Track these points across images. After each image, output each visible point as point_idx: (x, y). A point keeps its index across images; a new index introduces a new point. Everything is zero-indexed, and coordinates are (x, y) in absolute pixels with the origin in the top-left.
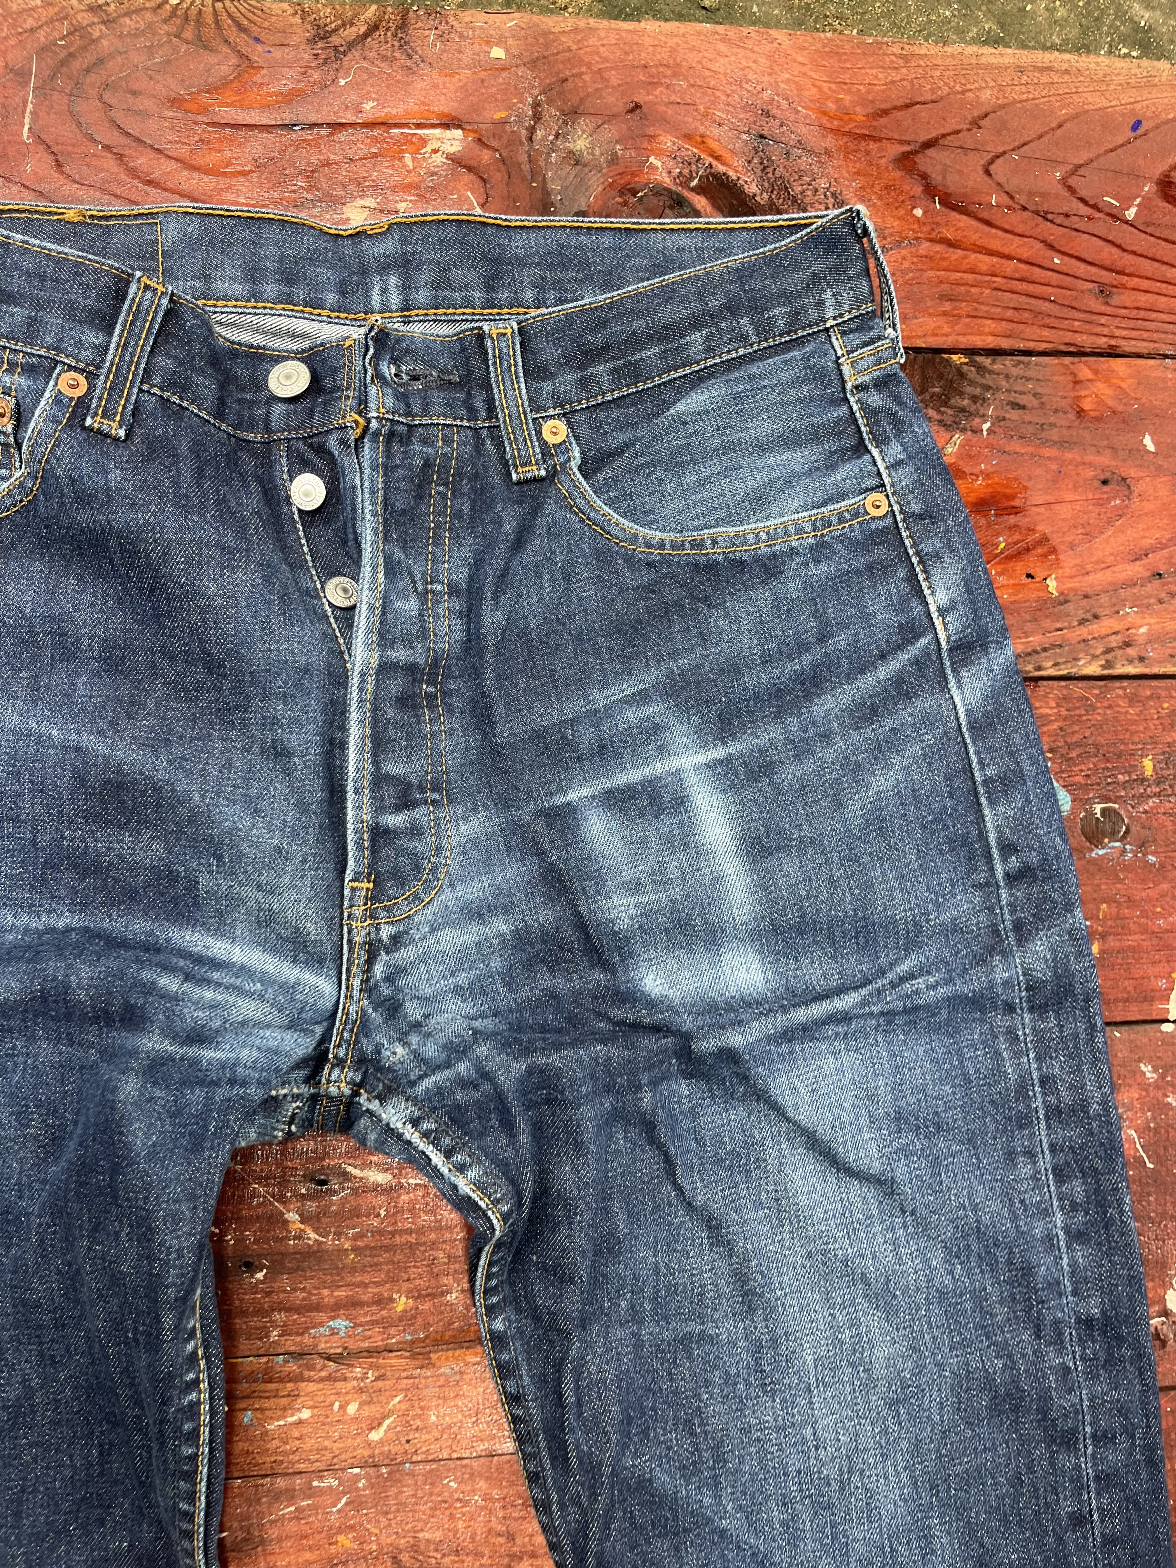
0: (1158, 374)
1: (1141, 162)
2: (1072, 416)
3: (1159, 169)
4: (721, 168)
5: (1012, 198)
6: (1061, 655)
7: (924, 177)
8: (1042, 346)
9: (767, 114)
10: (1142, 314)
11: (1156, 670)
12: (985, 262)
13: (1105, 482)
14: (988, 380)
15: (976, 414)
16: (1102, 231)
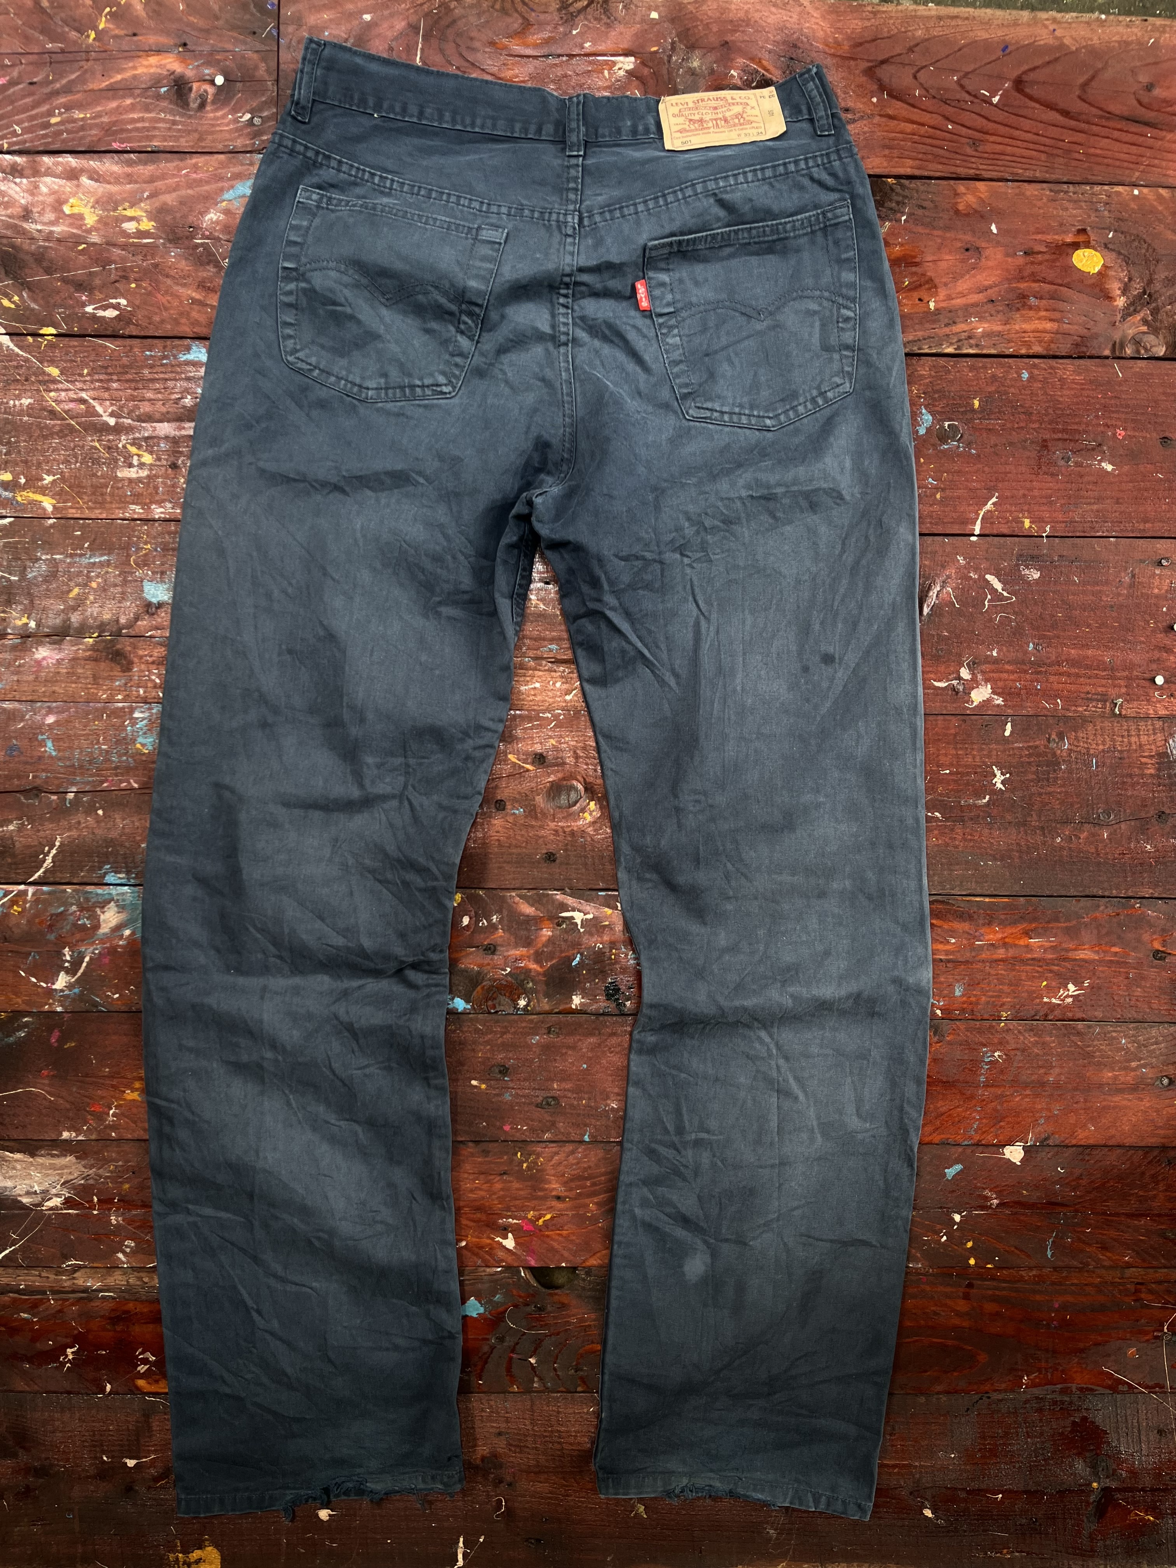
0: (1003, 190)
1: (1005, 70)
2: (952, 213)
3: (1015, 74)
4: (769, 76)
5: (928, 91)
6: (933, 342)
7: (879, 80)
8: (938, 174)
9: (795, 46)
10: (997, 156)
11: (985, 352)
12: (910, 127)
13: (967, 250)
14: (906, 192)
15: (899, 212)
16: (978, 110)
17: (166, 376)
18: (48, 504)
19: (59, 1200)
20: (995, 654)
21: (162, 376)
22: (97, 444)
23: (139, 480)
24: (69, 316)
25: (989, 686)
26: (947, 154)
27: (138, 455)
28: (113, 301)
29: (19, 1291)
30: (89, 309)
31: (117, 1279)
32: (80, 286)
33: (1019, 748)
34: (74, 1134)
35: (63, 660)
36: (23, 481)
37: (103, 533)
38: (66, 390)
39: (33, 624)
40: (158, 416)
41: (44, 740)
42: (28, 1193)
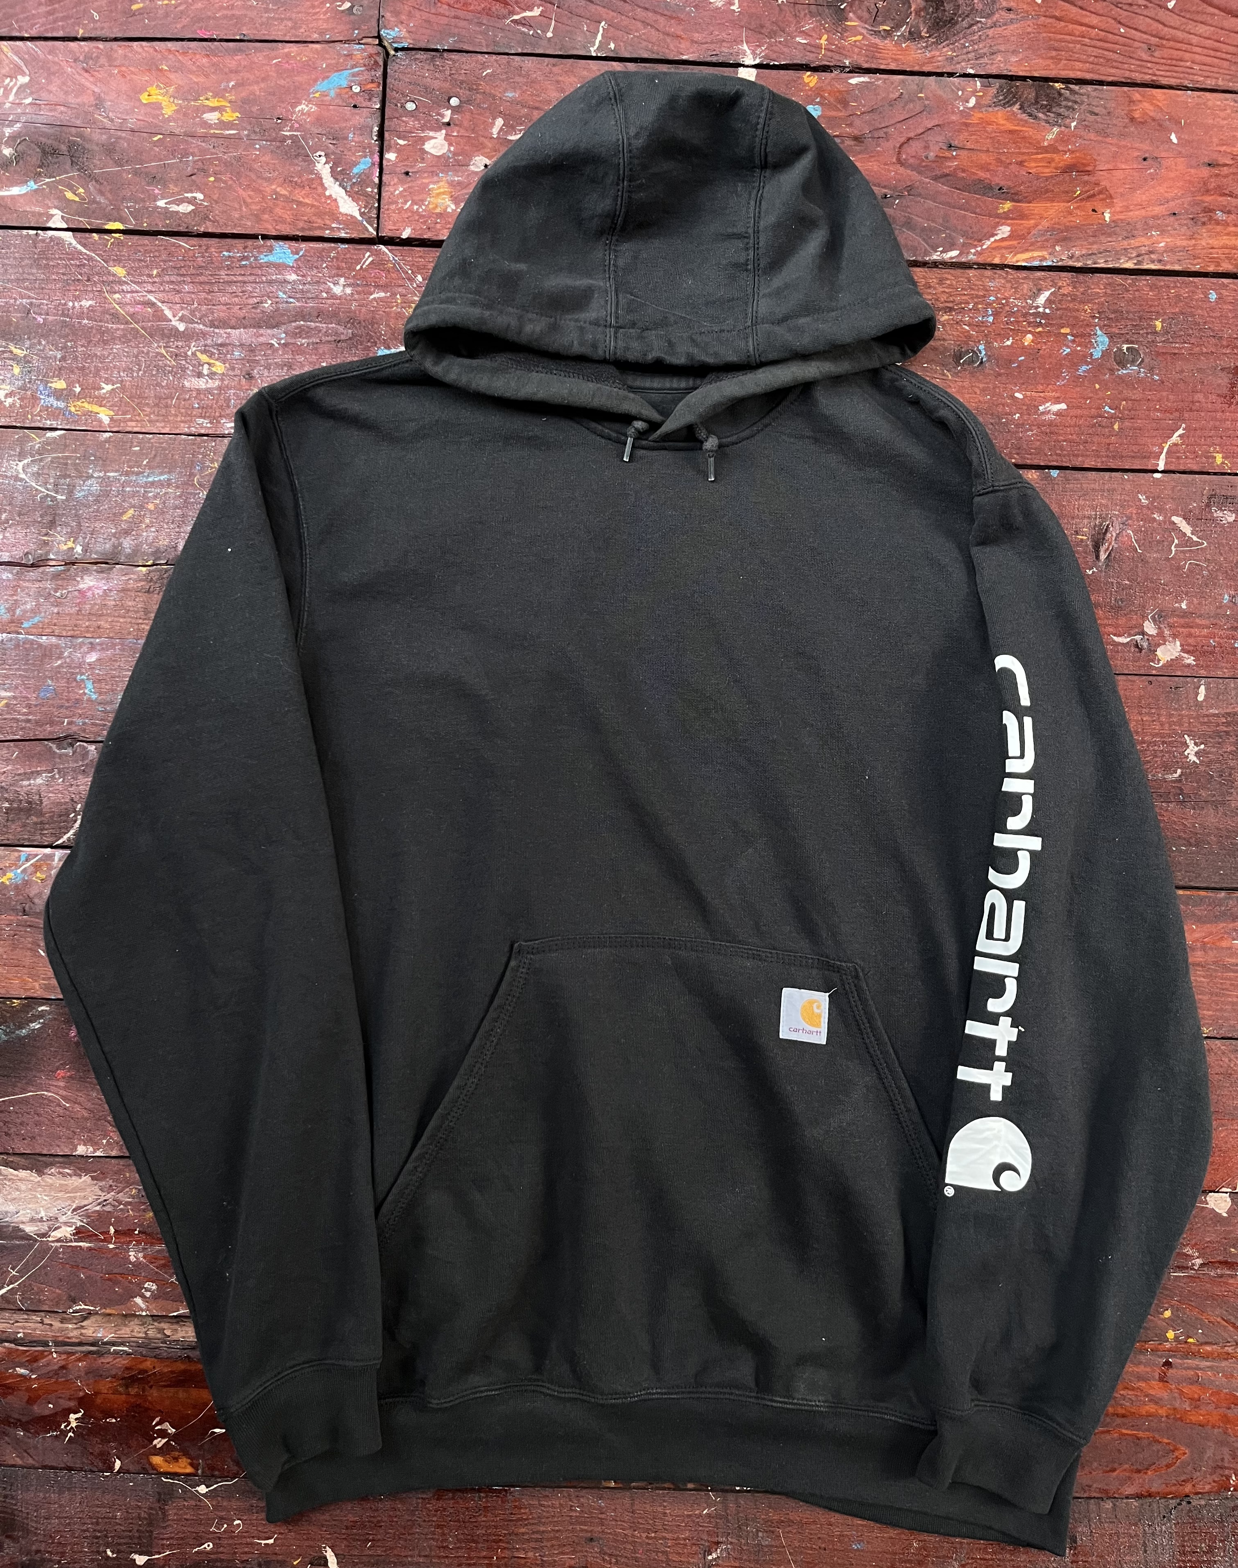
0: (1182, 99)
2: (1128, 121)
6: (1110, 256)
8: (1110, 79)
10: (1174, 62)
11: (1168, 267)
12: (1078, 29)
13: (1145, 159)
14: (1077, 98)
15: (1068, 117)
16: (1152, 14)
17: (245, 279)
18: (105, 416)
19: (69, 1229)
20: (1184, 606)
21: (240, 278)
22: (163, 351)
23: (209, 391)
24: (138, 210)
25: (1178, 643)
26: (1121, 59)
27: (209, 364)
28: (189, 195)
29: (15, 1341)
30: (161, 203)
31: (134, 1331)
32: (154, 179)
33: (1214, 715)
34: (91, 1149)
35: (110, 590)
36: (78, 389)
37: (164, 449)
38: (132, 292)
39: (79, 549)
40: (233, 322)
41: (83, 680)
42: (32, 1220)
